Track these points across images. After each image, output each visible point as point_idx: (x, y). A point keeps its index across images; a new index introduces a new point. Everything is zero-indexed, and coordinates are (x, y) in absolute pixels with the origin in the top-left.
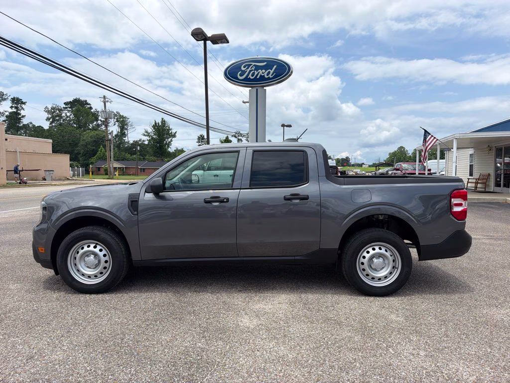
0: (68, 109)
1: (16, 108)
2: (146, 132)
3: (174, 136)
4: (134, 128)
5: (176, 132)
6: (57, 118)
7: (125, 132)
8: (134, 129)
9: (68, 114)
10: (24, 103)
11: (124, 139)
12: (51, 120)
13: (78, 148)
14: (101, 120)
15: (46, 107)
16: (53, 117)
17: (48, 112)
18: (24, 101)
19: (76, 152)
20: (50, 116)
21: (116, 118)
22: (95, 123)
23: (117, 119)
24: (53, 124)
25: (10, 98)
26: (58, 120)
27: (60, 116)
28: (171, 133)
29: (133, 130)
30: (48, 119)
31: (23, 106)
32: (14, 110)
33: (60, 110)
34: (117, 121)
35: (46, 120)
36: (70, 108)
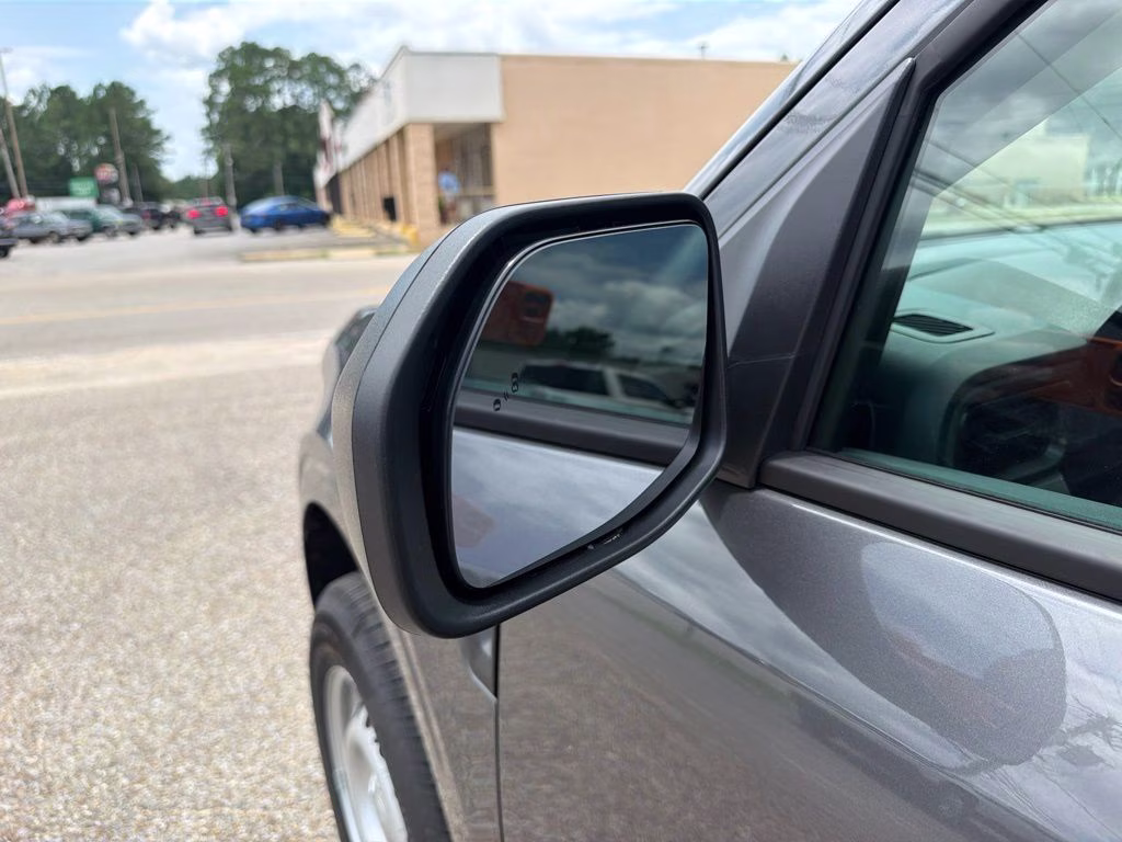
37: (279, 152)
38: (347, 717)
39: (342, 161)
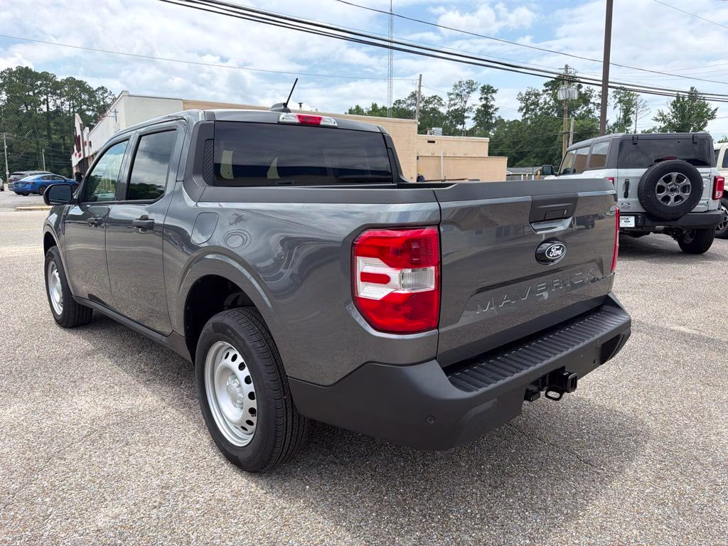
0: (549, 92)
1: (486, 99)
2: (661, 114)
3: (712, 117)
4: (649, 109)
5: (716, 110)
6: (532, 107)
7: (630, 118)
8: (648, 112)
9: (548, 99)
10: (494, 91)
11: (628, 128)
12: (524, 111)
13: (553, 147)
14: (594, 103)
15: (520, 94)
16: (527, 106)
17: (521, 99)
18: (495, 89)
19: (550, 153)
20: (523, 105)
21: (618, 96)
22: (585, 108)
23: (620, 98)
24: (527, 116)
25: (480, 87)
26: (533, 110)
27: (536, 104)
28: (707, 112)
29: (646, 113)
30: (521, 109)
31: (494, 95)
32: (484, 102)
33: (537, 95)
34: (620, 102)
35: (519, 111)
36: (551, 90)
37: (45, 142)
38: (52, 271)
39: (88, 152)
